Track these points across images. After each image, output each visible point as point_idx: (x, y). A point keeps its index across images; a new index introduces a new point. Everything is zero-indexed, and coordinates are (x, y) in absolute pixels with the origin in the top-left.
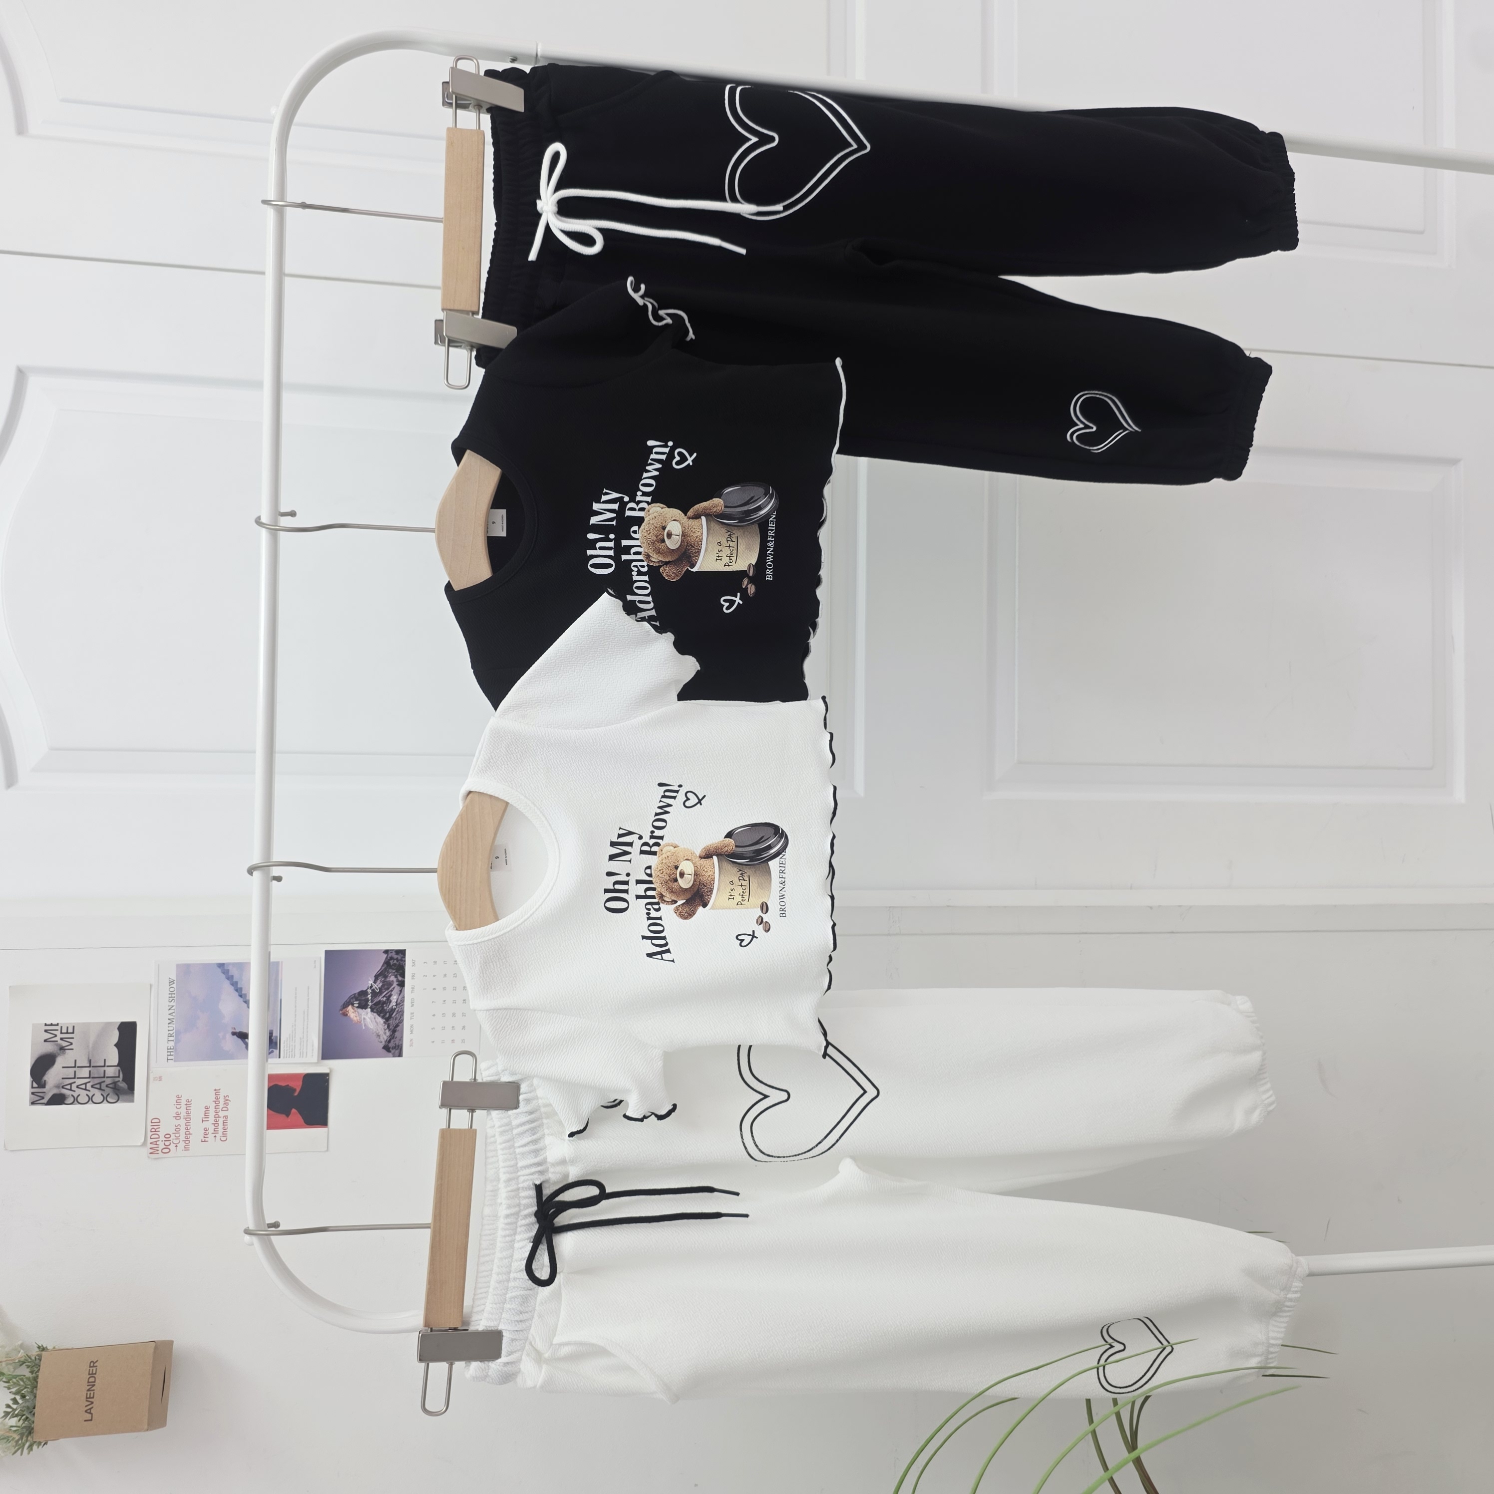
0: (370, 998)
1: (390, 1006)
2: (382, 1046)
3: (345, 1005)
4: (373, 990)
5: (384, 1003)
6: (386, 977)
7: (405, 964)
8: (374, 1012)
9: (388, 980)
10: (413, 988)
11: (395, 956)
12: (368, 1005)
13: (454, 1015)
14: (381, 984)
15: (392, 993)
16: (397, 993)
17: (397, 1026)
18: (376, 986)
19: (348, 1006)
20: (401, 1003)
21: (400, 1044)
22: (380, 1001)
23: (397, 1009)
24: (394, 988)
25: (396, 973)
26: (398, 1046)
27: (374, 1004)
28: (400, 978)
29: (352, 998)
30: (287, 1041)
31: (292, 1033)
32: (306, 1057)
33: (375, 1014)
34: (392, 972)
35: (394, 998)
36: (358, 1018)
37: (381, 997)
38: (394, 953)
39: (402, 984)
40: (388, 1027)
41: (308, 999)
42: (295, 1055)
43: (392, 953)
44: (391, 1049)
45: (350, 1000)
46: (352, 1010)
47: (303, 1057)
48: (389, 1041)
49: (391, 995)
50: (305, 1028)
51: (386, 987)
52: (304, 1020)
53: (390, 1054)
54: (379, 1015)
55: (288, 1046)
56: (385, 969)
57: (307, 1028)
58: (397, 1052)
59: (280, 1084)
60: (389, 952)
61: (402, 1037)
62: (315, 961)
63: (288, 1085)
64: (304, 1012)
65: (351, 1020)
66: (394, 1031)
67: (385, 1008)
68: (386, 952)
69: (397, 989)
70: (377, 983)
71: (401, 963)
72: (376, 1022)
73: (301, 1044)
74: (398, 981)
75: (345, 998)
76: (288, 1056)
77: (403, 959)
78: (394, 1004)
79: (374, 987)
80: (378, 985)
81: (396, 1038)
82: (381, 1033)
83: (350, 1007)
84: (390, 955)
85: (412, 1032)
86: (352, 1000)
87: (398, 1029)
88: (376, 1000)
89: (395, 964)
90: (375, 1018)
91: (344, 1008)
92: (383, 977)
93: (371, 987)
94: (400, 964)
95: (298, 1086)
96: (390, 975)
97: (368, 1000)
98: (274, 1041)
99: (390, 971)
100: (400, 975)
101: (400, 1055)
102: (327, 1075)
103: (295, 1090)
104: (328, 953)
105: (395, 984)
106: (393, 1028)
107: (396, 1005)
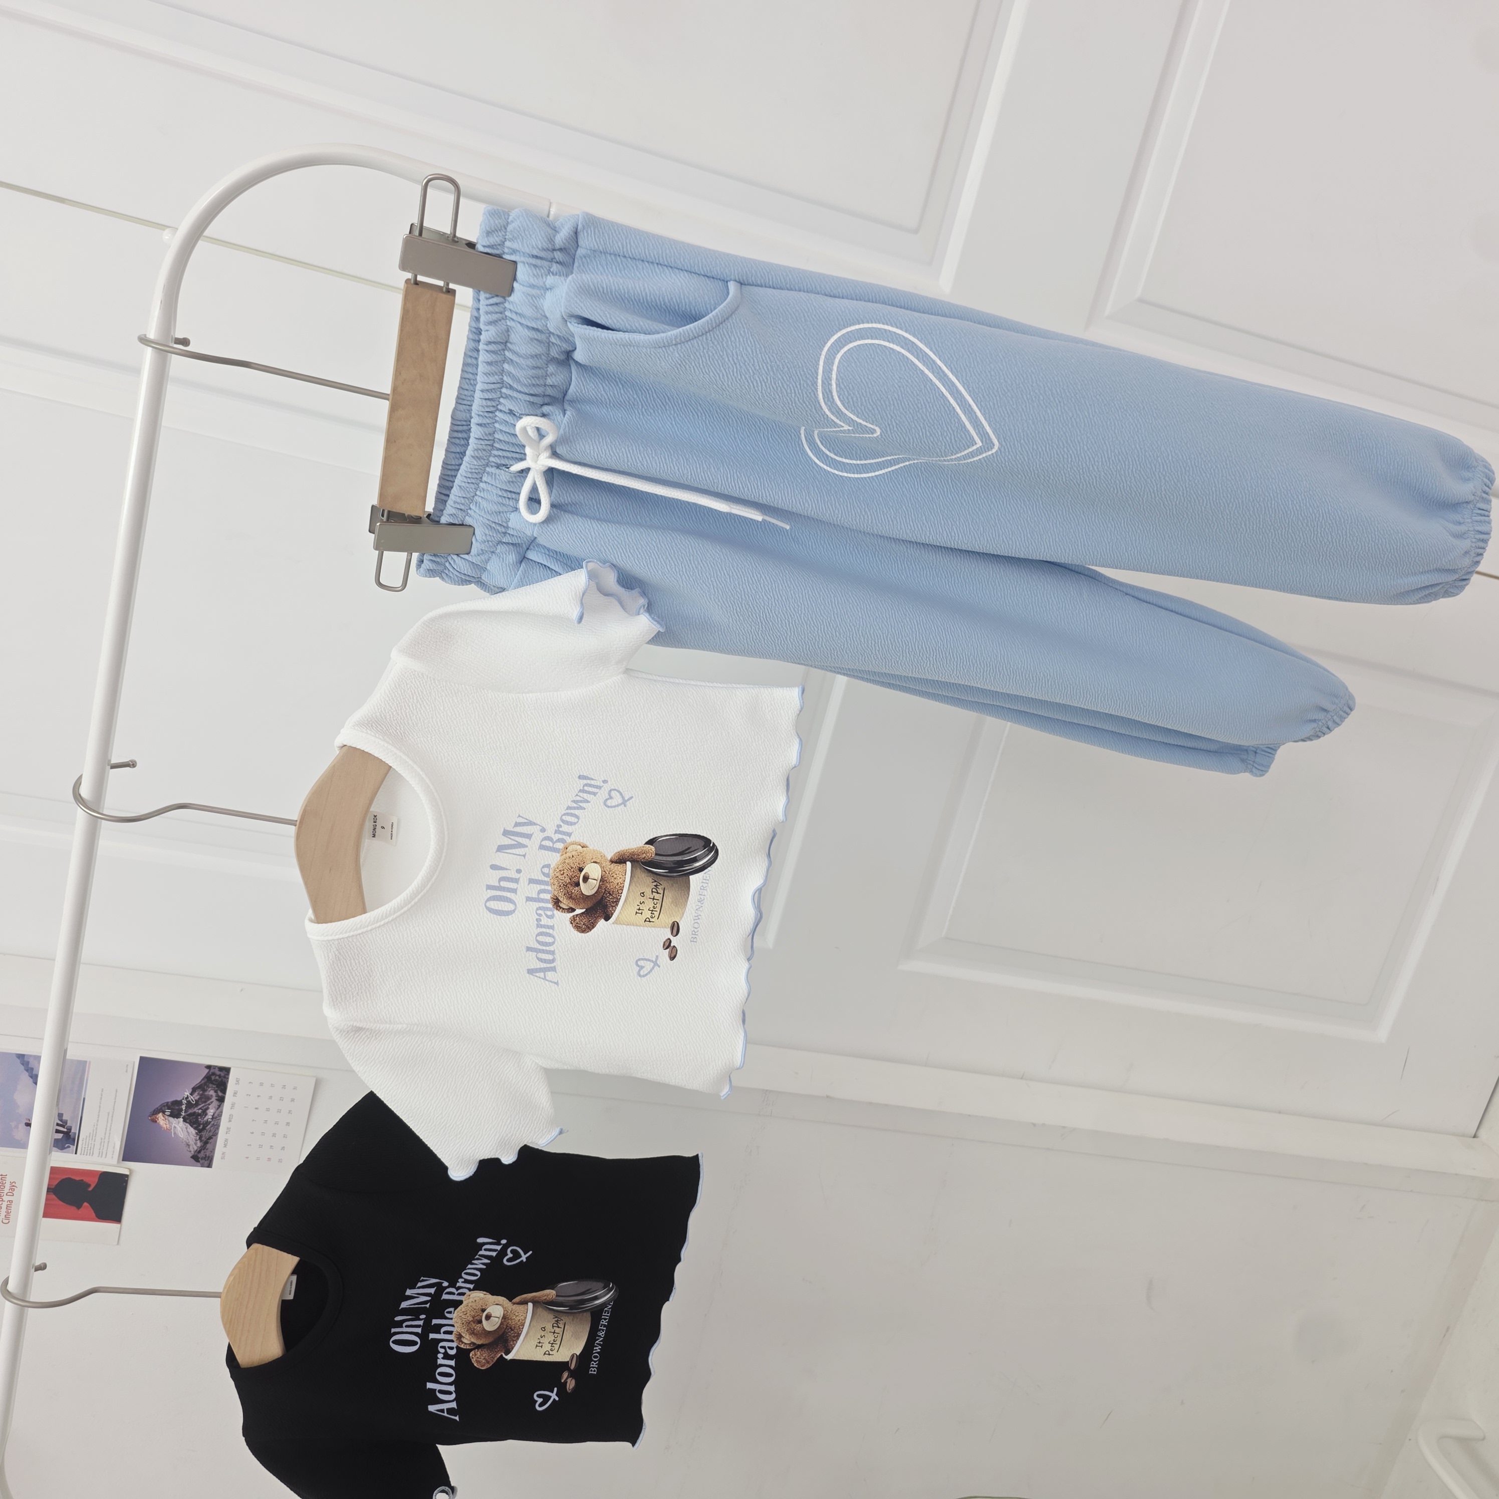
0: (184, 1108)
1: (206, 1119)
2: (191, 1155)
3: (156, 1112)
4: (189, 1103)
5: (199, 1115)
6: (204, 1091)
7: (228, 1081)
8: (187, 1122)
9: (206, 1093)
10: (233, 1105)
11: (218, 1073)
12: (181, 1115)
13: (274, 1135)
14: (198, 1097)
15: (210, 1106)
16: (215, 1107)
17: (210, 1138)
18: (192, 1097)
19: (159, 1113)
20: (217, 1117)
21: (210, 1155)
22: (195, 1112)
23: (212, 1123)
24: (212, 1102)
25: (216, 1089)
26: (209, 1157)
27: (187, 1115)
28: (220, 1094)
29: (164, 1106)
30: (86, 1139)
31: (93, 1131)
32: (106, 1157)
33: (187, 1124)
34: (212, 1087)
35: (211, 1112)
36: (168, 1126)
37: (196, 1109)
38: (217, 1069)
39: (221, 1100)
40: (200, 1138)
41: (115, 1102)
42: (93, 1154)
43: (214, 1068)
44: (200, 1160)
45: (161, 1109)
46: (163, 1118)
47: (101, 1157)
48: (199, 1152)
49: (208, 1108)
50: (108, 1129)
51: (203, 1100)
52: (108, 1122)
53: (199, 1164)
54: (192, 1126)
55: (87, 1143)
56: (205, 1084)
57: (110, 1130)
58: (206, 1163)
59: (73, 1177)
60: (212, 1068)
61: (214, 1149)
62: (127, 1065)
63: (82, 1180)
64: (109, 1113)
65: (161, 1127)
66: (206, 1143)
67: (200, 1120)
68: (209, 1067)
69: (216, 1103)
70: (194, 1096)
71: (224, 1079)
72: (187, 1132)
73: (101, 1144)
74: (217, 1096)
75: (157, 1106)
76: (85, 1153)
77: (227, 1076)
78: (211, 1117)
79: (190, 1099)
80: (193, 1098)
81: (207, 1149)
82: (192, 1143)
83: (161, 1115)
84: (212, 1071)
85: (225, 1146)
86: (163, 1108)
87: (210, 1141)
88: (190, 1111)
89: (217, 1080)
90: (186, 1128)
91: (153, 1114)
92: (202, 1090)
93: (187, 1098)
94: (222, 1080)
95: (93, 1182)
96: (210, 1089)
97: (182, 1110)
98: (72, 1137)
99: (211, 1085)
100: (221, 1091)
101: (209, 1166)
102: (127, 1176)
103: (89, 1185)
104: (143, 1060)
105: (214, 1099)
106: (205, 1140)
107: (212, 1119)
